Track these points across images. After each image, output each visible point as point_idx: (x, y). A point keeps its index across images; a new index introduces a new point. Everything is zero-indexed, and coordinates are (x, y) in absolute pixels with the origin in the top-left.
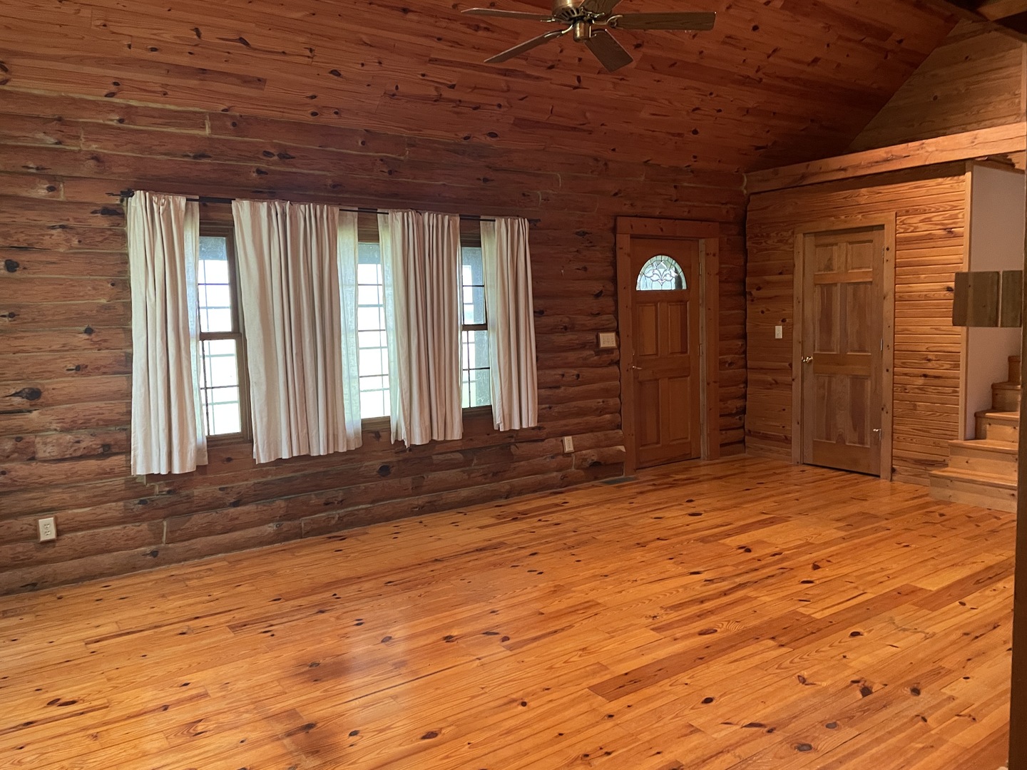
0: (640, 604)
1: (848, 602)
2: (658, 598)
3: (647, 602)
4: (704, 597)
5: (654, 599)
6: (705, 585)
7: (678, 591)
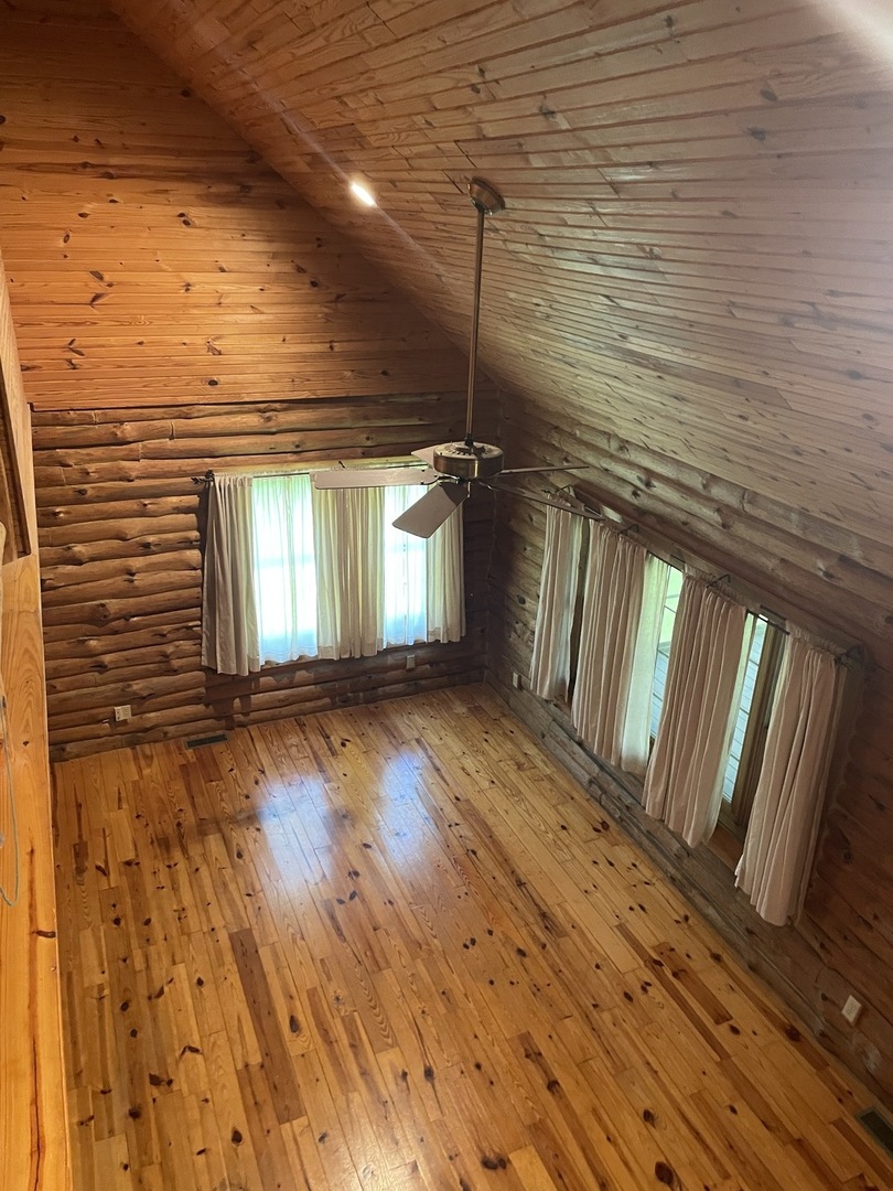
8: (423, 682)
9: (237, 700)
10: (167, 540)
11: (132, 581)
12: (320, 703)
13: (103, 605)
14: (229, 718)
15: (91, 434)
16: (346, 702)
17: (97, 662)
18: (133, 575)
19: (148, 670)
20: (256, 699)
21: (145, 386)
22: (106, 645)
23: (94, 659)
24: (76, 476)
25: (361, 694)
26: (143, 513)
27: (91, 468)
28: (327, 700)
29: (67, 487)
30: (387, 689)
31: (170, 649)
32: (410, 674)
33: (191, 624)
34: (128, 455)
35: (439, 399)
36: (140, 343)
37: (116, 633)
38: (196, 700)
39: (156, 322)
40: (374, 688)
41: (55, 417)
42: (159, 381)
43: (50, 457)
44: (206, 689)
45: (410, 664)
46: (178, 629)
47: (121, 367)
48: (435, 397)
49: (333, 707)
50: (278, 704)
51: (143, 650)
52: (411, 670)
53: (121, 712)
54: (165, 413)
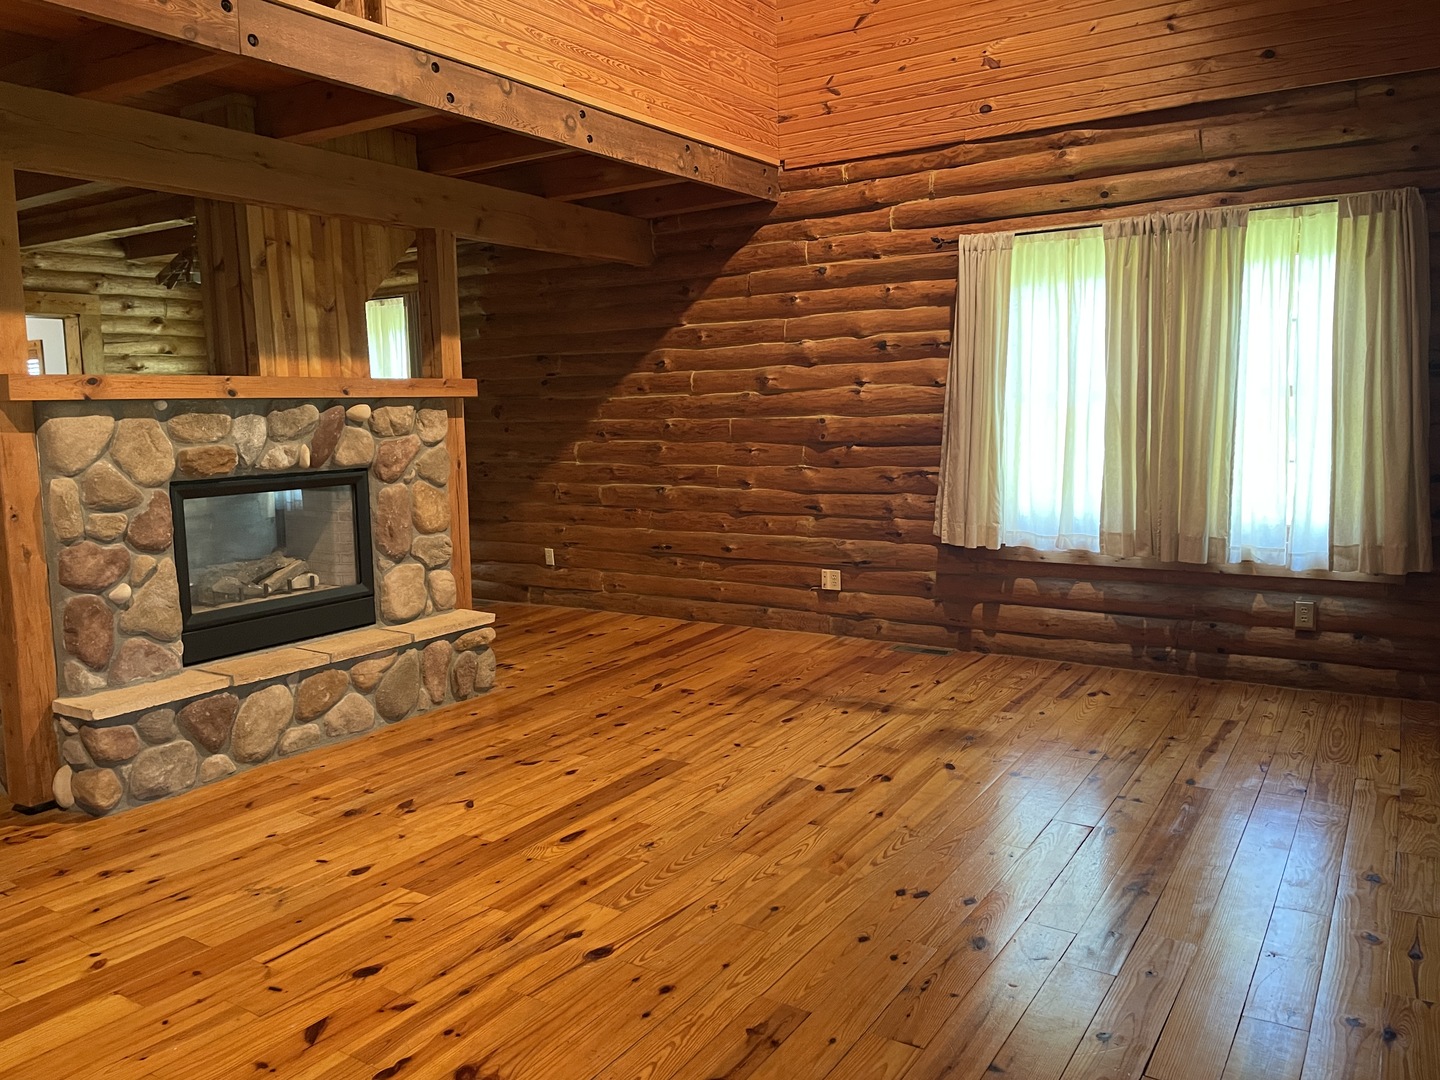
0: (681, 861)
1: (318, 933)
2: (658, 878)
3: (673, 867)
4: (578, 896)
5: (663, 875)
6: (581, 920)
7: (628, 897)
8: (1333, 668)
9: (981, 605)
10: (907, 340)
11: (858, 392)
12: (1110, 648)
13: (823, 421)
14: (965, 631)
15: (838, 194)
16: (1160, 662)
17: (812, 501)
18: (861, 384)
19: (867, 526)
20: (1005, 610)
21: (902, 125)
22: (826, 480)
23: (809, 497)
24: (818, 251)
25: (1193, 655)
26: (885, 303)
27: (835, 240)
28: (1126, 648)
29: (809, 266)
30: (1250, 660)
31: (896, 501)
32: (1304, 643)
33: (926, 469)
34: (877, 223)
35: (1390, 93)
36: (902, 69)
37: (836, 464)
38: (924, 589)
39: (921, 38)
40: (1221, 651)
41: (805, 177)
42: (919, 116)
43: (796, 228)
44: (938, 574)
45: (1304, 620)
46: (910, 475)
47: (879, 103)
48: (1383, 88)
49: (1134, 663)
50: (1039, 629)
51: (866, 497)
52: (1302, 633)
53: (828, 575)
54: (924, 160)
